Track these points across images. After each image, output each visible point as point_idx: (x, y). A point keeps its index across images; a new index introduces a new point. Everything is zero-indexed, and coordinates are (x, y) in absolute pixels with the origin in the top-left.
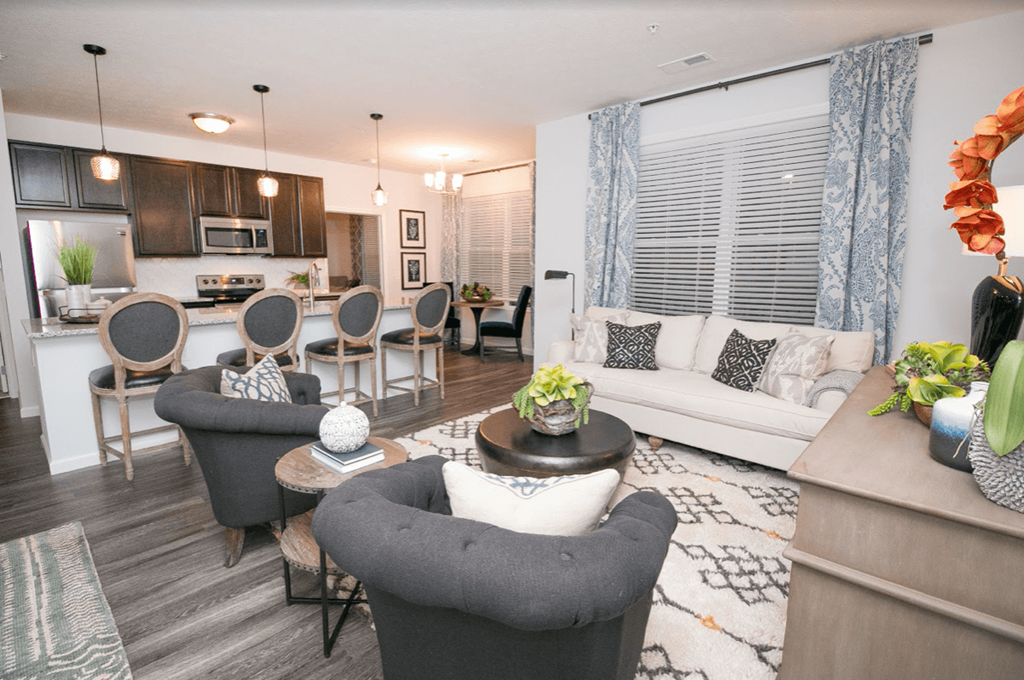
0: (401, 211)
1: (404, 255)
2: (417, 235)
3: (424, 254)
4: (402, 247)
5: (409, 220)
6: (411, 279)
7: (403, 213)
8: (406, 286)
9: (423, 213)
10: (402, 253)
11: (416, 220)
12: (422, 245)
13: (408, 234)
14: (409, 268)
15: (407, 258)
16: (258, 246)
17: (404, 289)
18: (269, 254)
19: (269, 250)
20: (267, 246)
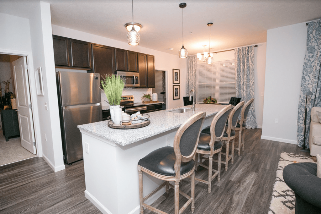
0: (173, 69)
1: (174, 86)
2: (177, 79)
4: (173, 83)
5: (175, 73)
6: (176, 96)
7: (174, 70)
8: (174, 98)
9: (179, 70)
10: (173, 86)
11: (177, 73)
12: (179, 83)
13: (175, 78)
14: (175, 91)
16: (136, 84)
17: (174, 99)
18: (139, 87)
19: (139, 85)
20: (138, 84)
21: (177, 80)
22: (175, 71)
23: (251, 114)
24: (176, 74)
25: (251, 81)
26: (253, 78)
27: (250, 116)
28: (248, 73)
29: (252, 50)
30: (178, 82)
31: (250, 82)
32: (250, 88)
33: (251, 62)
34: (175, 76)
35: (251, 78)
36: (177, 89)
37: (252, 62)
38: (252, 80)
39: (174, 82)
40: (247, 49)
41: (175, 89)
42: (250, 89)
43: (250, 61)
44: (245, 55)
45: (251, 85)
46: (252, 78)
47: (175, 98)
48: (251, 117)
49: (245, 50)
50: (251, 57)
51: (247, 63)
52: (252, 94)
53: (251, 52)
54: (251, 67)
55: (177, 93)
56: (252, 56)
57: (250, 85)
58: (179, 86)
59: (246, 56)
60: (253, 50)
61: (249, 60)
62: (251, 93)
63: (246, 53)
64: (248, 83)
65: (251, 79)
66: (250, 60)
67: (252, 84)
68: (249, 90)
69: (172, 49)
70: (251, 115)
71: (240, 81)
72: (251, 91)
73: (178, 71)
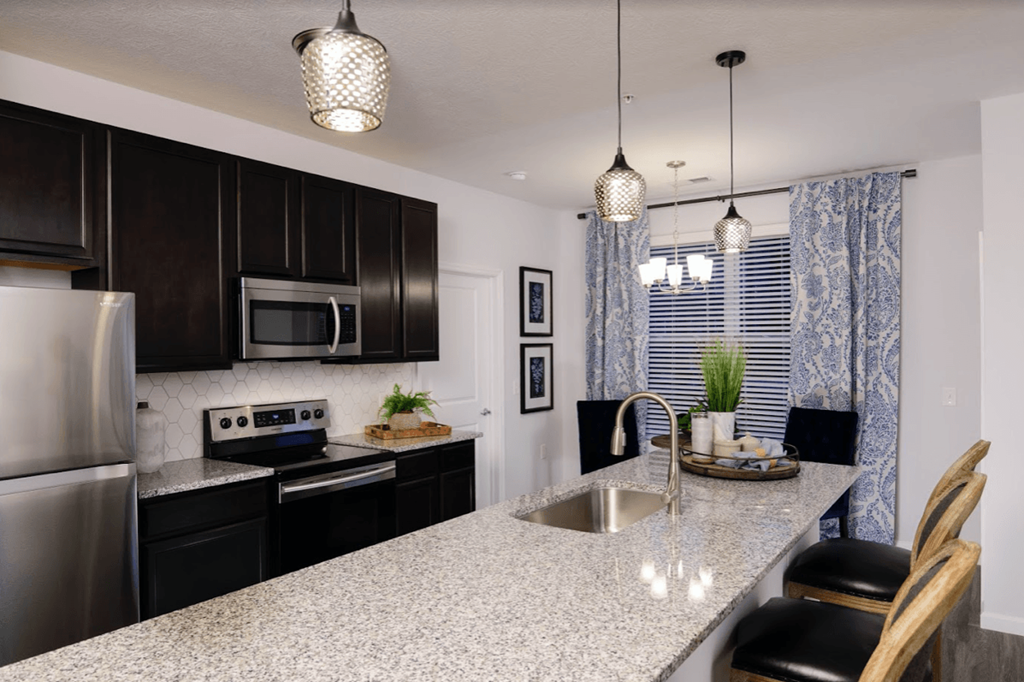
0: (523, 270)
1: (526, 349)
2: (542, 313)
3: (551, 345)
4: (523, 334)
5: (532, 285)
6: (534, 395)
7: (526, 273)
8: (527, 407)
9: (550, 273)
10: (523, 347)
11: (541, 285)
12: (548, 331)
13: (531, 312)
14: (531, 370)
15: (530, 353)
16: (341, 342)
17: (524, 411)
18: (356, 357)
19: (356, 348)
20: (354, 341)
21: (542, 321)
22: (529, 277)
23: (876, 488)
24: (536, 290)
25: (883, 334)
26: (896, 321)
27: (871, 499)
28: (873, 296)
29: (890, 192)
30: (544, 328)
31: (881, 340)
32: (876, 365)
33: (886, 247)
34: (532, 299)
35: (884, 321)
36: (541, 360)
37: (890, 245)
38: (888, 331)
39: (526, 331)
40: (869, 185)
41: (532, 359)
42: (880, 369)
43: (881, 241)
44: (860, 214)
45: (885, 353)
46: (890, 319)
47: (531, 403)
48: (873, 505)
49: (862, 193)
50: (888, 221)
51: (867, 248)
52: (885, 397)
53: (886, 200)
54: (888, 268)
55: (542, 382)
56: (890, 219)
57: (878, 352)
58: (548, 349)
59: (864, 219)
60: (896, 192)
61: (876, 237)
62: (882, 391)
63: (866, 204)
64: (872, 343)
65: (885, 328)
66: (880, 235)
67: (888, 346)
68: (875, 374)
69: (521, 176)
70: (877, 495)
71: (831, 330)
72: (885, 379)
73: (543, 279)
